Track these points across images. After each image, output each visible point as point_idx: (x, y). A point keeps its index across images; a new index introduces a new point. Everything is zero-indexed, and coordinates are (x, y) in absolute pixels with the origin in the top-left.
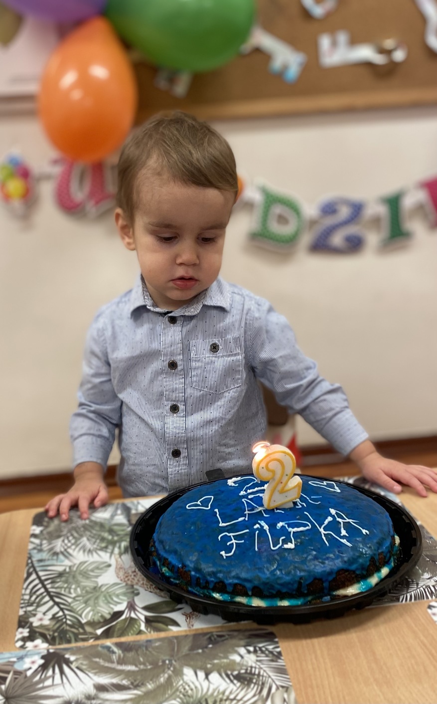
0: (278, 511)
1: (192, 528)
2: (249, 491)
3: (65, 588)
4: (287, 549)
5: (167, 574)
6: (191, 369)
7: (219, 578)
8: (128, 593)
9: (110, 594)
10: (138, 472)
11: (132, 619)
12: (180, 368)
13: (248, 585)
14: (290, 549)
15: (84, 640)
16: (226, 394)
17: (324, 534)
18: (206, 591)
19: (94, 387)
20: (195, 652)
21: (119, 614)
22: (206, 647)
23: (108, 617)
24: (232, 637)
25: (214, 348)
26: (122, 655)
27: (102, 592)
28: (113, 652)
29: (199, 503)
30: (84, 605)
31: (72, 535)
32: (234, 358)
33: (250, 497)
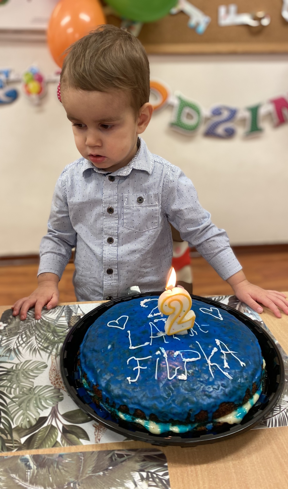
0: (176, 338)
1: (109, 347)
2: (155, 315)
3: (8, 387)
4: (181, 380)
5: (86, 386)
6: (123, 214)
7: (123, 402)
8: (54, 397)
9: (41, 397)
10: (84, 281)
11: (52, 427)
12: (115, 212)
13: (147, 412)
14: (183, 380)
15: (9, 449)
16: (147, 233)
17: (211, 366)
18: (113, 409)
19: (58, 220)
20: (97, 474)
21: (42, 420)
22: (107, 469)
23: (34, 422)
24: (130, 458)
25: (140, 200)
26: (36, 471)
27: (35, 394)
28: (29, 467)
29: (117, 322)
30: (18, 407)
31: (26, 333)
32: (153, 208)
33: (155, 321)
